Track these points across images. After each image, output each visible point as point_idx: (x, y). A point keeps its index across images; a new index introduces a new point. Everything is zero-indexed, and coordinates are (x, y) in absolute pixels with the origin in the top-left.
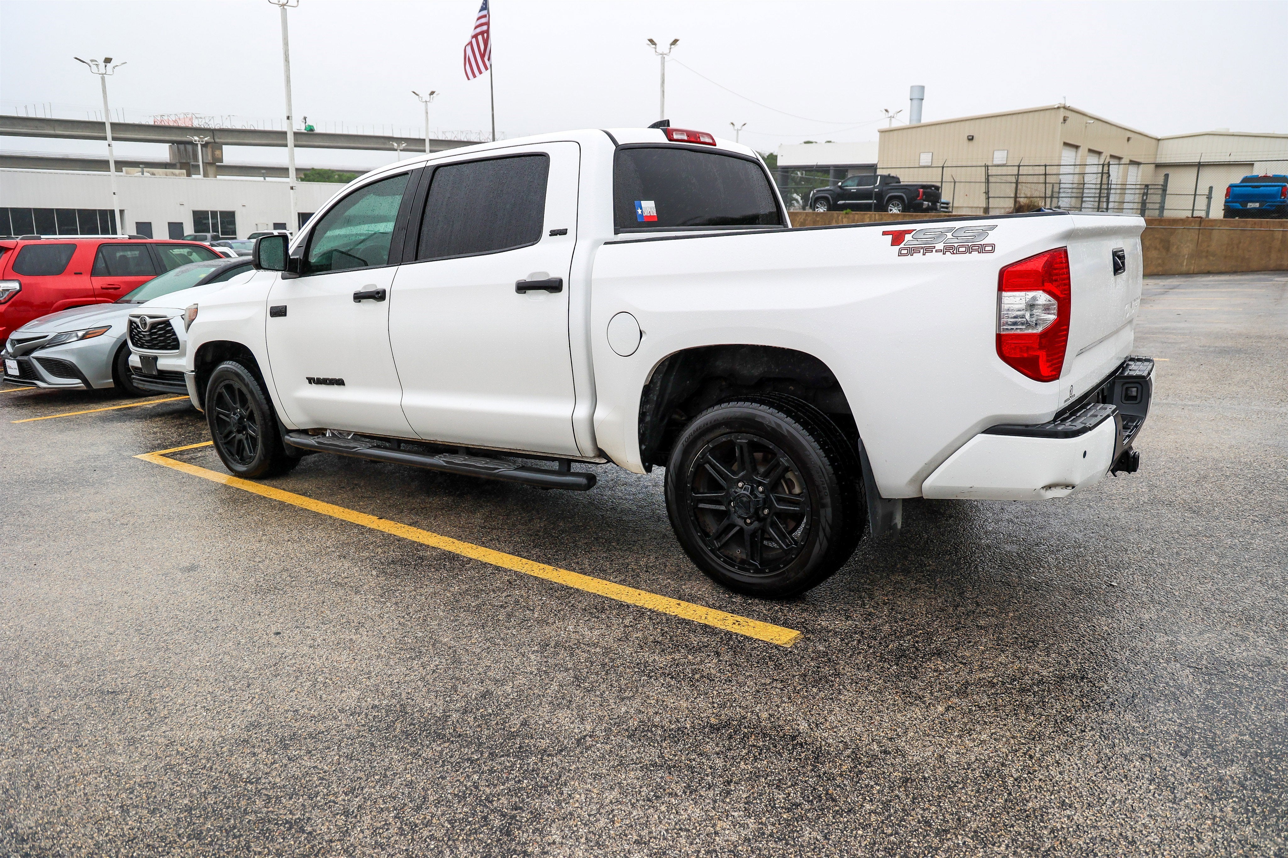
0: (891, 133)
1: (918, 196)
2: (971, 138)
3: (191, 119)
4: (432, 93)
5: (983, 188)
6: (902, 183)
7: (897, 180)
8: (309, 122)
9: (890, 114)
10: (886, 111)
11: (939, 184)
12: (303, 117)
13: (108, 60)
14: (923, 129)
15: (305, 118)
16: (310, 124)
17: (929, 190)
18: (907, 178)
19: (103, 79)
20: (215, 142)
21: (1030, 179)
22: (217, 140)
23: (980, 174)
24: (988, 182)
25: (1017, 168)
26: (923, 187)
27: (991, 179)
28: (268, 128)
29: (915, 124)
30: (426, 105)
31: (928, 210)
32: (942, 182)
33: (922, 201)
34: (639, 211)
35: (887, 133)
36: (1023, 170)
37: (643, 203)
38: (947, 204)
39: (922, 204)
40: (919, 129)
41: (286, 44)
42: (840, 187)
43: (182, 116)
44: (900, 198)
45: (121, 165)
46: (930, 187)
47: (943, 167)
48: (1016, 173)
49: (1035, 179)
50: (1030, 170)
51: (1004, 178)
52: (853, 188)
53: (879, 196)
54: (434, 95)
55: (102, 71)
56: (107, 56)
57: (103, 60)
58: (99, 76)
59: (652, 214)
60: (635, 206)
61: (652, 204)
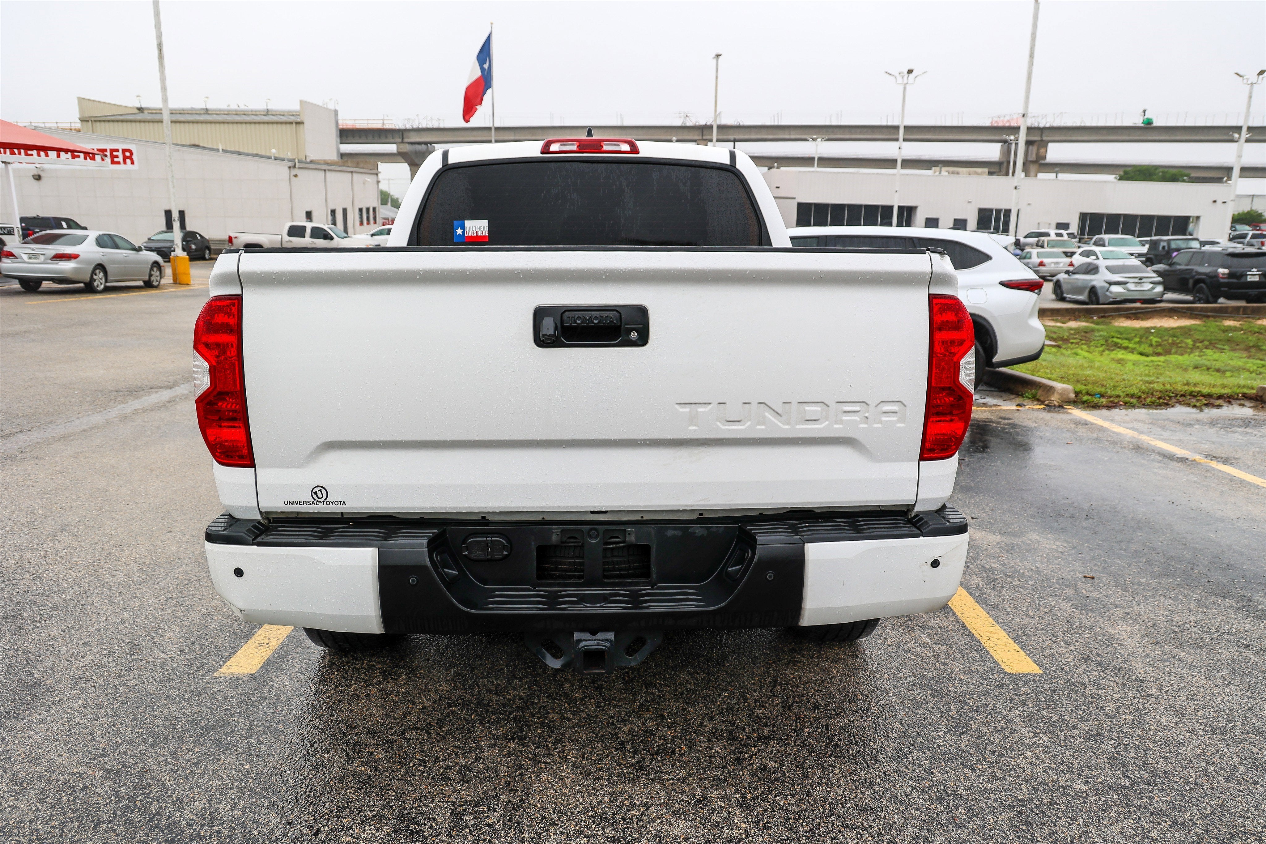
8: (1148, 115)
12: (1142, 110)
13: (910, 72)
15: (1144, 111)
16: (1150, 117)
19: (905, 89)
20: (1042, 141)
22: (1045, 138)
28: (1094, 124)
34: (459, 231)
37: (468, 224)
41: (1033, 39)
45: (909, 163)
55: (905, 82)
56: (911, 68)
57: (906, 71)
58: (902, 87)
59: (480, 234)
60: (453, 226)
61: (484, 223)
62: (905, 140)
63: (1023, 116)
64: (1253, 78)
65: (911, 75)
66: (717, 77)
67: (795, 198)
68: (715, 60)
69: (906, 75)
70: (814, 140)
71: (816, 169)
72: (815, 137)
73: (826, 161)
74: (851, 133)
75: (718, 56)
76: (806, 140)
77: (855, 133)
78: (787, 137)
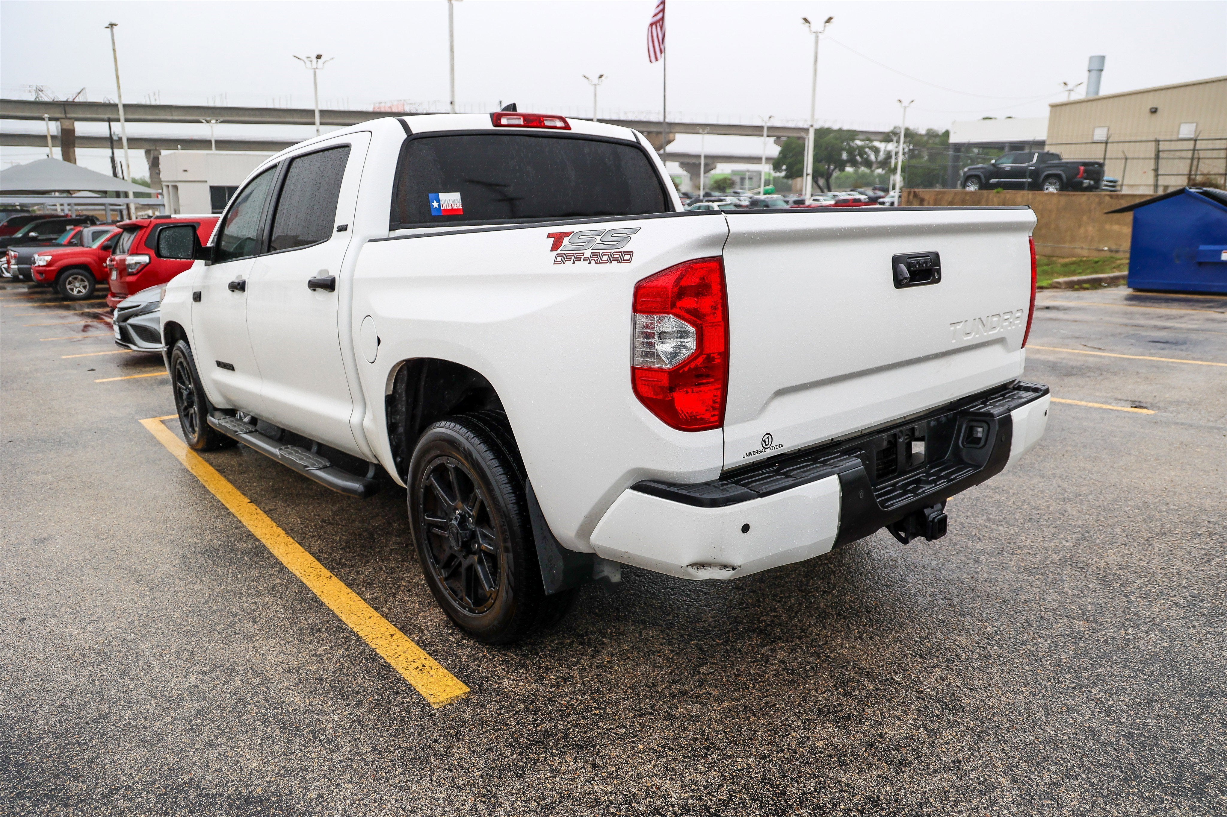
0: (1063, 107)
1: (1078, 174)
2: (1154, 111)
3: (403, 105)
4: (601, 76)
5: (1152, 164)
6: (1064, 161)
7: (1057, 157)
9: (1070, 87)
10: (1065, 84)
11: (1101, 161)
13: (319, 57)
14: (1100, 102)
17: (1091, 168)
18: (1069, 155)
19: (315, 73)
21: (1209, 154)
23: (1150, 150)
24: (1157, 158)
25: (1192, 142)
26: (1085, 164)
27: (1161, 155)
29: (1091, 96)
30: (595, 88)
31: (1089, 189)
32: (1105, 158)
33: (1081, 180)
34: (435, 204)
35: (1058, 108)
36: (1200, 145)
37: (443, 196)
38: (1115, 182)
39: (1082, 183)
40: (1094, 103)
41: (452, 35)
42: (993, 165)
43: (395, 103)
44: (1058, 176)
46: (1092, 164)
47: (1106, 143)
48: (1191, 147)
49: (1215, 154)
50: (1210, 145)
51: (1178, 154)
52: (1007, 165)
53: (1034, 174)
54: (603, 78)
55: (314, 66)
56: (319, 53)
57: (315, 56)
58: (312, 72)
59: (455, 207)
60: (428, 199)
61: (457, 196)
62: (322, 124)
63: (451, 103)
64: (595, 80)
65: (319, 60)
66: (114, 50)
67: (206, 182)
68: (109, 30)
69: (314, 60)
70: (208, 122)
71: (214, 151)
72: (208, 118)
73: (224, 144)
74: (238, 115)
75: (112, 25)
76: (199, 122)
77: (244, 115)
78: (170, 118)
